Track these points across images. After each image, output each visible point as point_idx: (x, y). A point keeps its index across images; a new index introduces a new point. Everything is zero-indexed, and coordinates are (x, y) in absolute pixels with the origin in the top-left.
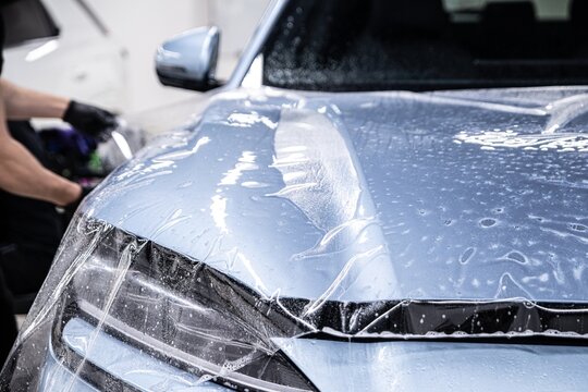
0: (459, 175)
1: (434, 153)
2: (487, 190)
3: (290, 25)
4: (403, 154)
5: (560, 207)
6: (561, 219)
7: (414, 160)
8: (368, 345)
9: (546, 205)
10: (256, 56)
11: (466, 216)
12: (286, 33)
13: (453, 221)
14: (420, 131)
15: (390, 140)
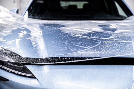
0: (60, 35)
1: (56, 31)
2: (64, 38)
3: (31, 8)
4: (50, 31)
5: (77, 41)
6: (77, 43)
7: (52, 32)
8: (39, 66)
9: (74, 40)
10: (27, 11)
11: (60, 42)
12: (31, 9)
13: (58, 43)
14: (53, 27)
15: (48, 29)
